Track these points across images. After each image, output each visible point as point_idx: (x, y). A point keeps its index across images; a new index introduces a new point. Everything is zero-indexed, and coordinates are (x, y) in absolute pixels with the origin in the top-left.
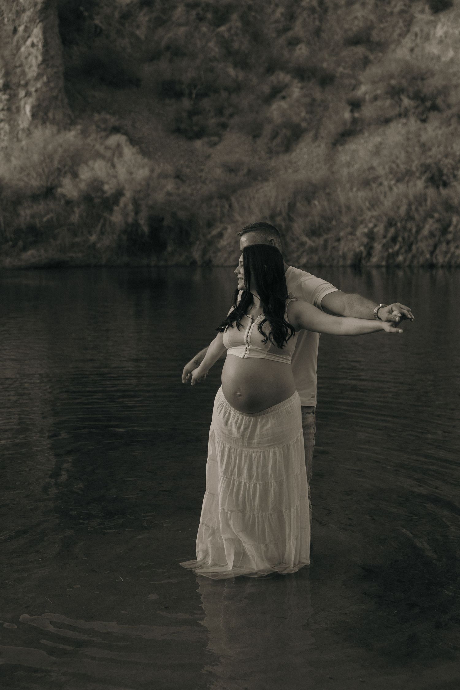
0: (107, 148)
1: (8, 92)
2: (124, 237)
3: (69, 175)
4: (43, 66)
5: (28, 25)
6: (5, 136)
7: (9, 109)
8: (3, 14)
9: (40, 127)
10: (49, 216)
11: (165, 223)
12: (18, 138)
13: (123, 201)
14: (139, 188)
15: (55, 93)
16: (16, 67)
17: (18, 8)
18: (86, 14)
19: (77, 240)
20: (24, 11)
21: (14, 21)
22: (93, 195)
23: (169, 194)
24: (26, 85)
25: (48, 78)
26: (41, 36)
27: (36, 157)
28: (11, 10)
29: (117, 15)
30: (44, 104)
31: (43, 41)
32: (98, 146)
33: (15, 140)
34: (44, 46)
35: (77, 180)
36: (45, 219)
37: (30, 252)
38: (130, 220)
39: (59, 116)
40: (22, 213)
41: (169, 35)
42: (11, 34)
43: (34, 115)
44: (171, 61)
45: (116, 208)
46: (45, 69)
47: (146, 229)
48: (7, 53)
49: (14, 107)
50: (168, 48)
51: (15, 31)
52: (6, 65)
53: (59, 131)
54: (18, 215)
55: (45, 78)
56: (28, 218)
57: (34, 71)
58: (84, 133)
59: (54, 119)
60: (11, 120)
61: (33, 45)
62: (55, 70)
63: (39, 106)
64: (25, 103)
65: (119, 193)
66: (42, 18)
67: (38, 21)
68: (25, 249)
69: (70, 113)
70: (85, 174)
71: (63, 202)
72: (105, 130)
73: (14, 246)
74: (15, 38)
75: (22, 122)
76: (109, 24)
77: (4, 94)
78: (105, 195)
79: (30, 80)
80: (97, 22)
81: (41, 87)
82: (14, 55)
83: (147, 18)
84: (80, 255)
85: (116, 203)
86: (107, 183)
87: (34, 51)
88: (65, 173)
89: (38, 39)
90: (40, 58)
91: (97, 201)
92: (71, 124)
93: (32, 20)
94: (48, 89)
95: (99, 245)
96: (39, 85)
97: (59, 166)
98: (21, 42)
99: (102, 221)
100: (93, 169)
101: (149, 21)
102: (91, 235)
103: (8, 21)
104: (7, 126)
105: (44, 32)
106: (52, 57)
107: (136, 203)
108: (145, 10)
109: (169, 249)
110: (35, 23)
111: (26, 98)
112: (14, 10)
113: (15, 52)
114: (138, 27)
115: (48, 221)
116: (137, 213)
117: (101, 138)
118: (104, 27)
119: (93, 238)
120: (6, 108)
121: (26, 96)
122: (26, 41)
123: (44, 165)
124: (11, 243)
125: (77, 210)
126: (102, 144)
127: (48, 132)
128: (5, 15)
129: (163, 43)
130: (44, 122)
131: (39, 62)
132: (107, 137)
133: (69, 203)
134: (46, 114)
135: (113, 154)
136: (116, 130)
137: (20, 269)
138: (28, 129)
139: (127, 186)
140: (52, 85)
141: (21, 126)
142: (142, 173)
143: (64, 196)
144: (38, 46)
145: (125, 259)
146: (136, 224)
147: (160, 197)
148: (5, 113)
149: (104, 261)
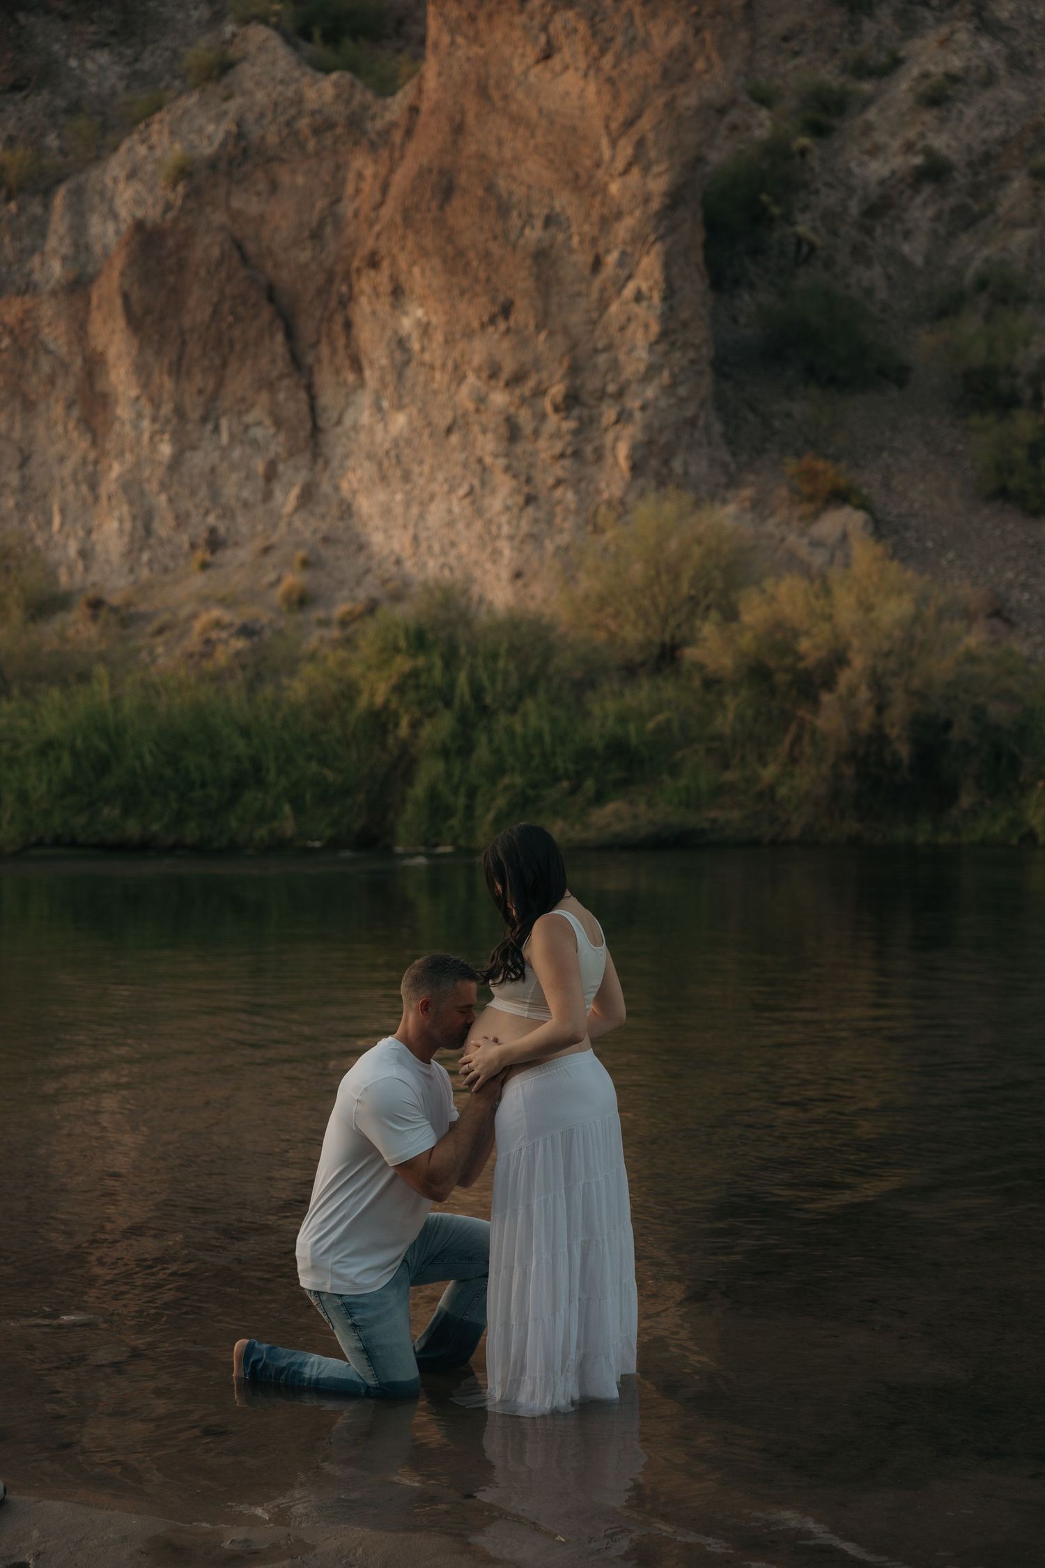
0: (816, 544)
1: (576, 412)
2: (849, 771)
3: (714, 615)
4: (661, 348)
5: (629, 249)
6: (564, 520)
7: (577, 454)
8: (569, 227)
9: (652, 496)
10: (661, 718)
11: (955, 734)
12: (595, 526)
13: (845, 678)
14: (886, 646)
15: (688, 413)
16: (596, 351)
17: (605, 211)
18: (776, 210)
19: (730, 776)
20: (619, 216)
21: (594, 241)
22: (772, 664)
23: (971, 658)
24: (620, 395)
25: (673, 376)
26: (658, 274)
27: (637, 570)
28: (588, 215)
29: (854, 208)
30: (663, 440)
31: (662, 285)
32: (792, 538)
33: (590, 528)
34: (665, 299)
35: (734, 626)
36: (651, 725)
37: (611, 807)
38: (864, 726)
39: (699, 467)
40: (596, 709)
41: (986, 252)
42: (587, 272)
43: (636, 468)
44: (988, 317)
45: (826, 698)
46: (666, 354)
47: (904, 751)
48: (576, 319)
49: (589, 449)
50: (982, 284)
51: (597, 264)
52: (573, 347)
53: (697, 504)
54: (587, 715)
55: (665, 376)
56: (610, 722)
57: (639, 360)
58: (759, 506)
59: (686, 473)
60: (580, 480)
61: (639, 297)
62: (691, 354)
63: (650, 443)
64: (617, 439)
65: (839, 659)
66: (661, 231)
67: (652, 238)
68: (599, 798)
69: (727, 458)
70: (754, 612)
71: (697, 683)
72: (811, 498)
73: (573, 791)
74: (597, 284)
75: (608, 485)
76: (834, 233)
77: (566, 418)
78: (801, 665)
79: (628, 382)
80: (802, 229)
81: (656, 399)
82: (594, 323)
83: (930, 212)
84: (736, 814)
85: (829, 683)
86: (807, 633)
87: (640, 310)
88: (708, 608)
89: (651, 283)
90: (655, 329)
91: (781, 678)
92: (727, 486)
93: (638, 239)
94: (672, 401)
95: (782, 791)
96: (651, 392)
97: (693, 592)
98: (611, 291)
99: (793, 728)
100: (772, 599)
101: (938, 217)
102: (765, 765)
103: (581, 242)
104: (570, 497)
105: (667, 266)
106: (685, 325)
107: (878, 684)
108: (927, 190)
109: (966, 801)
110: (644, 243)
111: (618, 427)
112: (595, 216)
113: (595, 315)
114: (907, 235)
115: (659, 731)
116: (880, 709)
117: (801, 518)
118: (818, 242)
119: (769, 773)
120: (569, 451)
121: (617, 421)
122: (623, 286)
123: (656, 589)
124: (565, 784)
125: (731, 702)
126: (802, 534)
127: (669, 508)
128: (574, 229)
129: (970, 275)
130: (661, 483)
131: (652, 338)
132: (815, 516)
133: (711, 683)
134: (666, 463)
135: (831, 561)
136: (840, 497)
137: (585, 848)
138: (622, 502)
139: (856, 642)
140: (682, 391)
141: (606, 495)
142: (894, 610)
143: (700, 667)
144: (650, 298)
145: (852, 826)
146: (878, 738)
147: (941, 667)
148: (567, 462)
149: (795, 831)
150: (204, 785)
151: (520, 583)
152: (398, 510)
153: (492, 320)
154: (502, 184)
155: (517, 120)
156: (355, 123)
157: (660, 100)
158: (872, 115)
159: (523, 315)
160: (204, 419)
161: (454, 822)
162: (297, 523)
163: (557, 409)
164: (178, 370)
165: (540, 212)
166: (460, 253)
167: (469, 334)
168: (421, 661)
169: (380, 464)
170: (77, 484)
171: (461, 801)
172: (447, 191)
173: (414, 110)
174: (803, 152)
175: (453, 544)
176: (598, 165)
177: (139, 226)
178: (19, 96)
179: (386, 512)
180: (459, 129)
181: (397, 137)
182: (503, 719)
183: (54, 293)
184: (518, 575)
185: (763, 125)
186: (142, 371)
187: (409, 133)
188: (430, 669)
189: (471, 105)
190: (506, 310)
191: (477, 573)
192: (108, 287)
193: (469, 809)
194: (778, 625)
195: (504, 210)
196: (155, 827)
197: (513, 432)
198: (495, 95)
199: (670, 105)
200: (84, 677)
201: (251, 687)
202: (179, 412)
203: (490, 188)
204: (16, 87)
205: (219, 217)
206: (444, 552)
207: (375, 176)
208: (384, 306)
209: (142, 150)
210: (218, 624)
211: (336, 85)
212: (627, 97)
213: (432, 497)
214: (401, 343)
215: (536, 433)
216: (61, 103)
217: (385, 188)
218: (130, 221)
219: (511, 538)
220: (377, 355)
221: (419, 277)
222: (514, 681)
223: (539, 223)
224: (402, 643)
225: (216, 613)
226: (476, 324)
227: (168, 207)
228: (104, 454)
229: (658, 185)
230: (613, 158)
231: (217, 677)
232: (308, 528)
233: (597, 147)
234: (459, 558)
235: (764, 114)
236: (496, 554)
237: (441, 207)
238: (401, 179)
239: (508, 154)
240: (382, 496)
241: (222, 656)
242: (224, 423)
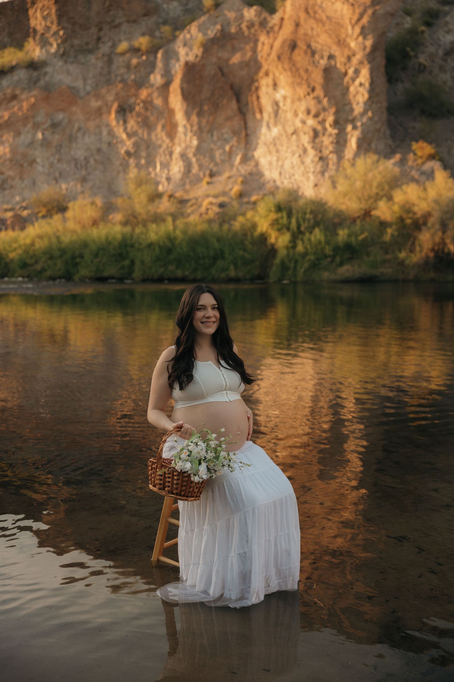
0: (422, 173)
1: (338, 127)
2: (432, 255)
3: (384, 199)
4: (369, 103)
5: (358, 67)
6: (332, 166)
7: (338, 142)
8: (337, 59)
9: (363, 157)
10: (364, 235)
12: (343, 168)
13: (431, 221)
14: (446, 209)
15: (378, 126)
16: (345, 105)
17: (350, 53)
18: (412, 54)
19: (388, 257)
20: (354, 55)
21: (345, 64)
22: (405, 216)
24: (354, 120)
25: (373, 113)
26: (368, 76)
27: (358, 184)
29: (441, 52)
30: (368, 137)
31: (370, 80)
32: (414, 172)
34: (370, 85)
35: (392, 202)
36: (361, 238)
37: (345, 267)
38: (438, 239)
39: (381, 146)
40: (341, 233)
42: (342, 76)
45: (425, 228)
46: (371, 105)
48: (338, 93)
49: (342, 141)
51: (346, 72)
52: (337, 103)
53: (379, 160)
54: (337, 234)
55: (370, 114)
56: (346, 237)
57: (361, 107)
58: (402, 161)
59: (376, 148)
60: (338, 151)
61: (361, 84)
62: (379, 105)
63: (364, 138)
64: (352, 136)
66: (370, 60)
67: (366, 63)
68: (341, 264)
69: (392, 143)
70: (399, 198)
71: (377, 223)
72: (422, 158)
73: (332, 261)
74: (346, 80)
75: (348, 153)
76: (433, 61)
77: (334, 129)
78: (415, 216)
79: (357, 116)
80: (421, 60)
81: (367, 122)
82: (344, 95)
84: (390, 270)
85: (425, 223)
86: (418, 205)
87: (361, 89)
88: (382, 197)
89: (366, 79)
90: (366, 96)
91: (408, 221)
92: (391, 153)
93: (361, 63)
94: (372, 123)
95: (407, 262)
96: (364, 120)
97: (377, 191)
98: (351, 81)
99: (412, 240)
100: (406, 193)
102: (400, 252)
104: (335, 157)
106: (378, 94)
107: (443, 223)
110: (363, 65)
111: (353, 132)
112: (346, 55)
113: (344, 91)
115: (364, 240)
116: (444, 232)
118: (427, 65)
119: (402, 255)
120: (335, 141)
121: (353, 130)
122: (355, 81)
123: (364, 190)
124: (329, 259)
125: (389, 231)
126: (418, 170)
127: (369, 161)
130: (367, 152)
131: (366, 99)
132: (423, 163)
133: (382, 224)
134: (369, 144)
135: (427, 179)
136: (432, 157)
137: (336, 282)
138: (353, 159)
140: (376, 119)
141: (347, 157)
143: (378, 218)
144: (365, 85)
145: (432, 275)
146: (443, 243)
148: (334, 145)
149: (411, 277)
150: (204, 258)
151: (316, 188)
152: (274, 163)
153: (309, 94)
154: (313, 44)
155: (319, 21)
156: (263, 24)
157: (370, 12)
158: (448, 19)
159: (319, 92)
160: (208, 132)
161: (290, 272)
162: (240, 168)
163: (331, 126)
164: (200, 114)
165: (326, 54)
166: (298, 70)
167: (300, 100)
168: (279, 215)
169: (268, 147)
170: (165, 155)
171: (292, 265)
172: (293, 46)
173: (282, 19)
174: (422, 32)
175: (293, 175)
176: (347, 36)
177: (187, 63)
178: (146, 18)
179: (270, 163)
180: (297, 25)
181: (276, 28)
182: (307, 234)
183: (158, 88)
184: (316, 185)
185: (408, 23)
186: (188, 115)
187: (281, 27)
188: (282, 218)
189: (303, 15)
190: (313, 90)
191: (301, 185)
192: (176, 85)
193: (295, 268)
194: (407, 202)
195: (313, 53)
196: (187, 273)
197: (316, 134)
198: (311, 12)
199: (374, 13)
200: (164, 221)
201: (221, 225)
202: (200, 128)
203: (309, 46)
204: (146, 15)
205: (214, 59)
206: (290, 178)
207: (269, 43)
208: (270, 90)
209: (188, 36)
210: (211, 203)
211: (256, 11)
212: (358, 11)
213: (286, 158)
214: (277, 104)
215: (324, 134)
216: (160, 20)
217: (272, 47)
218: (184, 62)
219: (314, 172)
220: (268, 108)
221: (284, 79)
222: (312, 222)
223: (326, 58)
224: (273, 209)
225: (211, 199)
226: (302, 95)
227: (197, 56)
228: (174, 144)
229: (369, 43)
230: (353, 33)
231: (210, 221)
232: (244, 170)
233: (347, 29)
234: (295, 180)
235: (408, 19)
236: (308, 178)
237: (291, 54)
238: (277, 44)
239: (315, 33)
240: (269, 158)
241: (211, 214)
242: (215, 133)
